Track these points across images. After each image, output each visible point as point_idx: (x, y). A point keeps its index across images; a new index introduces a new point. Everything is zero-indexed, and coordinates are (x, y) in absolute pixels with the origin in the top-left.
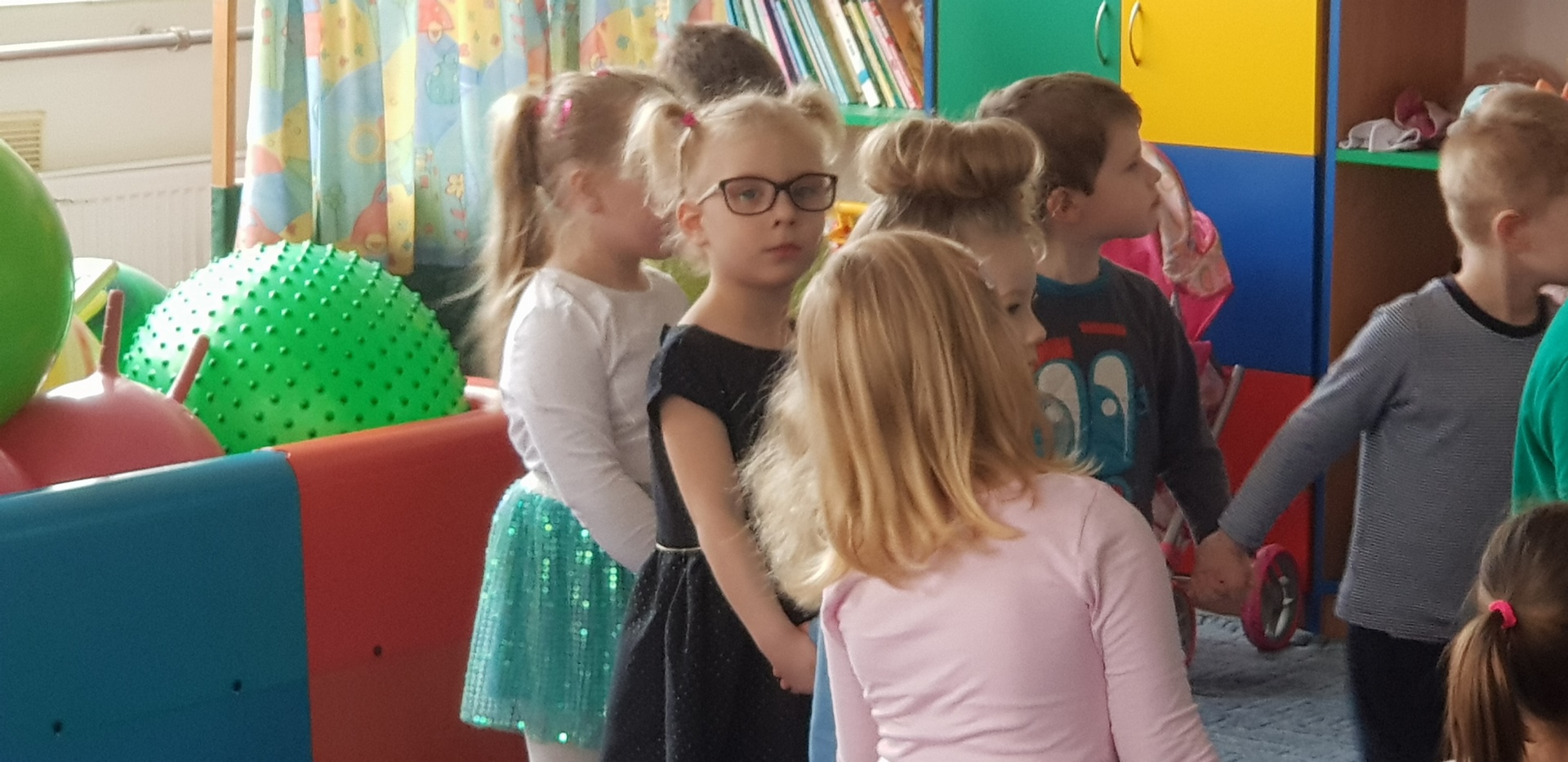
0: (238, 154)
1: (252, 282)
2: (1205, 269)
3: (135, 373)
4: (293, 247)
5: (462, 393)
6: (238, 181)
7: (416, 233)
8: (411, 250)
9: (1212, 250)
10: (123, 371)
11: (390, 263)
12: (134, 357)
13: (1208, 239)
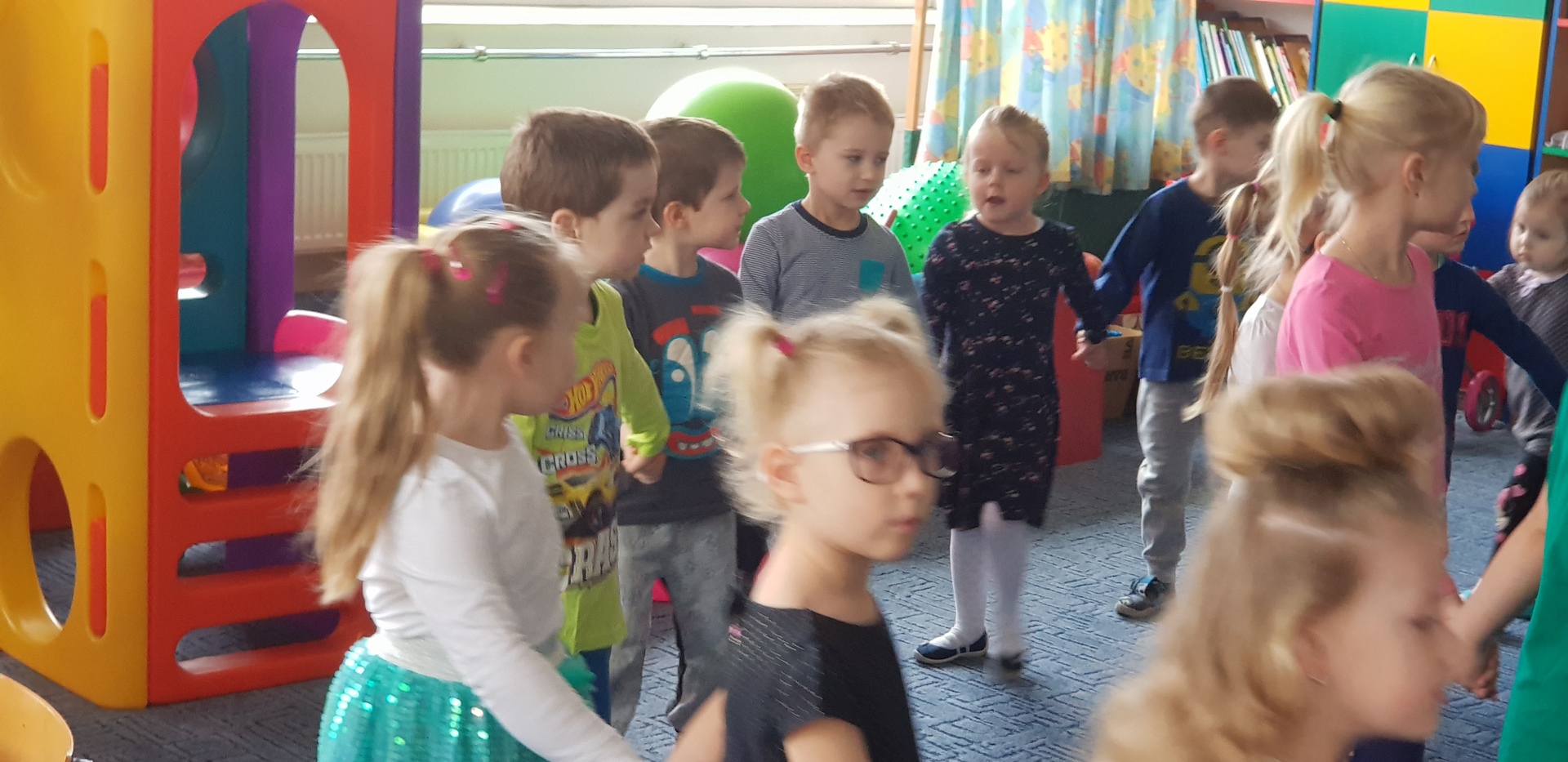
0: (920, 114)
1: (923, 182)
4: (946, 164)
6: (919, 127)
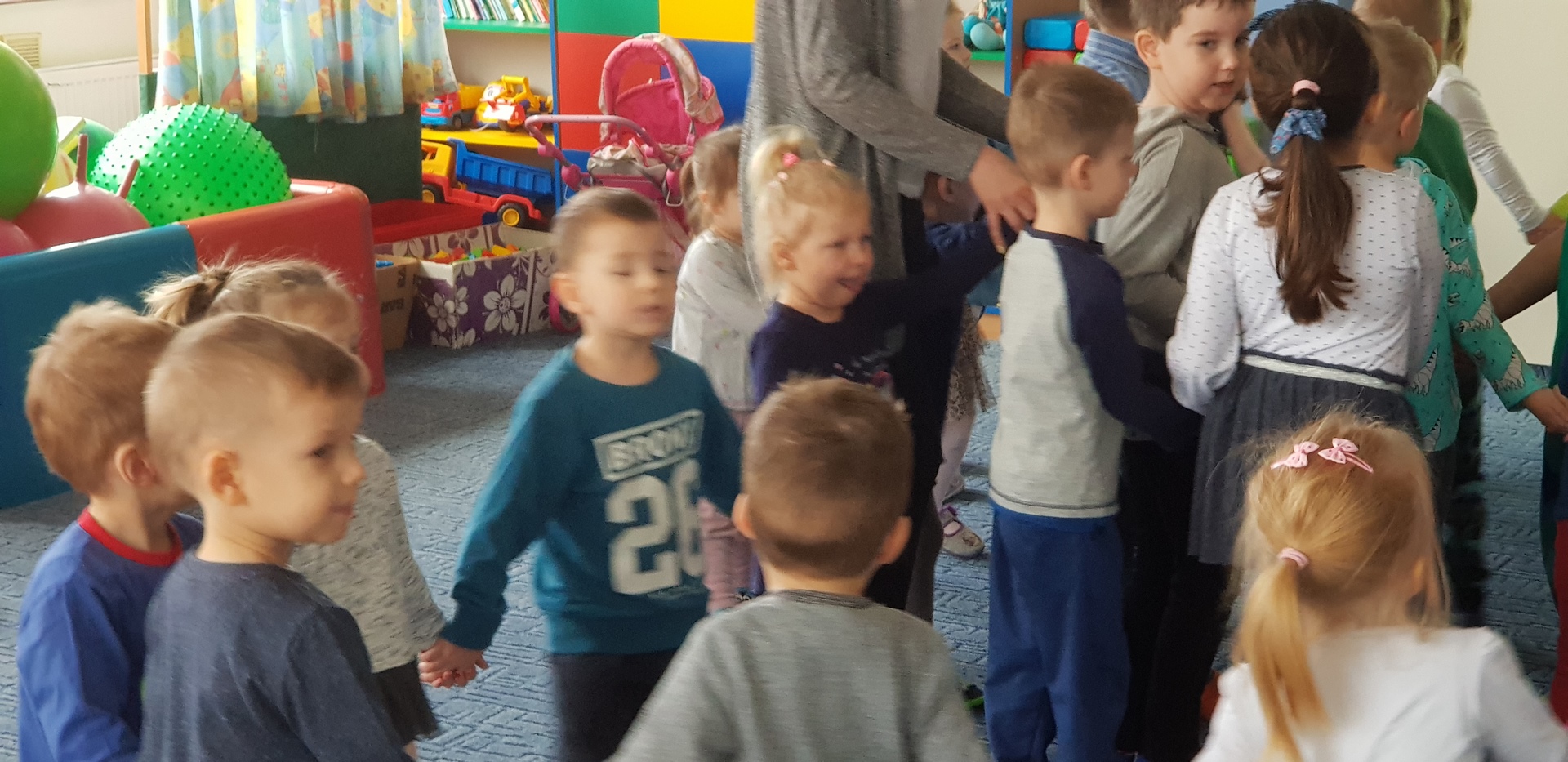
0: (154, 56)
1: (163, 128)
2: (709, 107)
3: (97, 182)
4: (186, 107)
5: (288, 188)
6: (154, 70)
7: (258, 97)
8: (256, 107)
9: (712, 97)
10: (90, 181)
11: (244, 115)
12: (97, 173)
13: (709, 91)
